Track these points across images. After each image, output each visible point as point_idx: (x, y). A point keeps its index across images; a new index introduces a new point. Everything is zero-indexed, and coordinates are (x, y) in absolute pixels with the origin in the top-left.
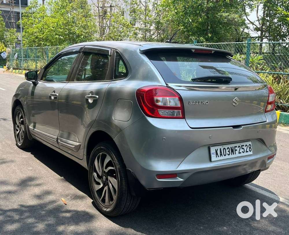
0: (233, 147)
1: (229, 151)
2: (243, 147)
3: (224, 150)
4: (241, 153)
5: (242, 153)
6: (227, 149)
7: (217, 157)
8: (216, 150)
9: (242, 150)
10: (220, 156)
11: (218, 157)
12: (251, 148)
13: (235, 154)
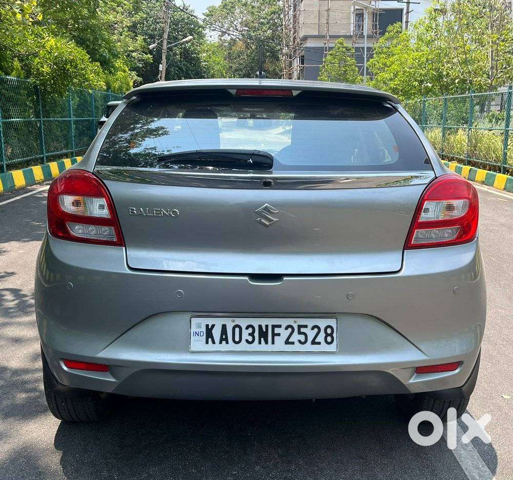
0: (267, 326)
1: (252, 334)
2: (303, 330)
3: (237, 330)
4: (293, 343)
5: (297, 343)
6: (247, 328)
7: (207, 342)
8: (207, 326)
9: (296, 337)
10: (221, 343)
11: (214, 342)
12: (335, 335)
13: (273, 343)
